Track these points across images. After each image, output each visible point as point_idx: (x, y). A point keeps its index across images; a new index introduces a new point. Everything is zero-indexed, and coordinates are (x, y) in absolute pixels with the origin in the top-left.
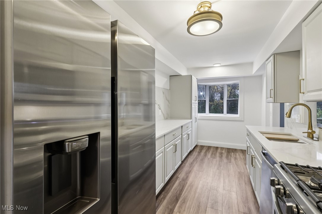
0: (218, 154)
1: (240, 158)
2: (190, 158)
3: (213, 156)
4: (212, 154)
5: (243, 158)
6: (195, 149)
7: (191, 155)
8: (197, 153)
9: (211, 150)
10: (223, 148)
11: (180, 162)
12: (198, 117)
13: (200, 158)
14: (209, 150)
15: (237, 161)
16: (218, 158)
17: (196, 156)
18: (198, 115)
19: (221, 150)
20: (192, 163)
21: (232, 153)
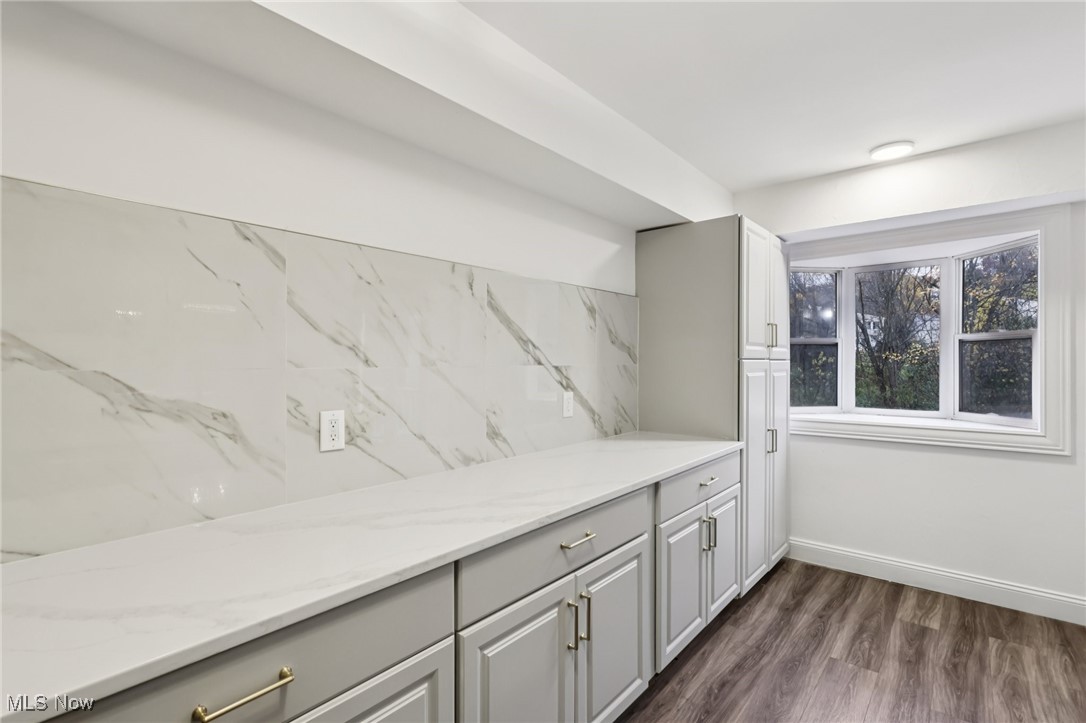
0: (895, 640)
1: (1051, 687)
2: (722, 645)
3: (866, 644)
4: (861, 629)
5: (1073, 696)
6: (771, 587)
7: (736, 623)
8: (772, 614)
9: (860, 599)
10: (937, 595)
11: (639, 686)
12: (791, 423)
13: (781, 655)
14: (848, 602)
15: (1025, 712)
16: (892, 670)
17: (759, 632)
18: (791, 416)
19: (919, 606)
20: (723, 685)
21: (991, 640)
